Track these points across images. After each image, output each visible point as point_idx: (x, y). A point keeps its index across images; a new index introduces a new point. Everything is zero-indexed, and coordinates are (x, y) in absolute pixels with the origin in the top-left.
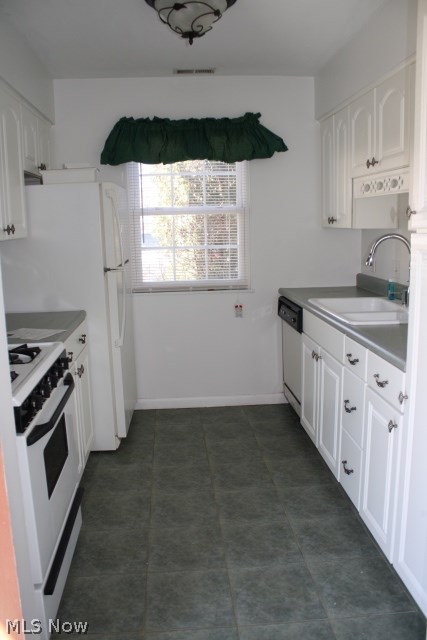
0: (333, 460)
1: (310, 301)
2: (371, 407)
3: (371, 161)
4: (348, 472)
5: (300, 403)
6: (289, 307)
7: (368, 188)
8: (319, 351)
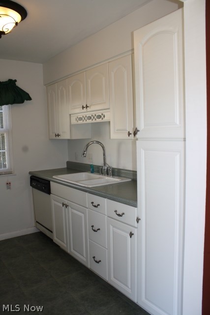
0: (83, 258)
1: (54, 177)
2: (111, 227)
3: (85, 106)
4: (98, 262)
5: (52, 232)
6: (38, 181)
7: (80, 119)
8: (66, 202)
